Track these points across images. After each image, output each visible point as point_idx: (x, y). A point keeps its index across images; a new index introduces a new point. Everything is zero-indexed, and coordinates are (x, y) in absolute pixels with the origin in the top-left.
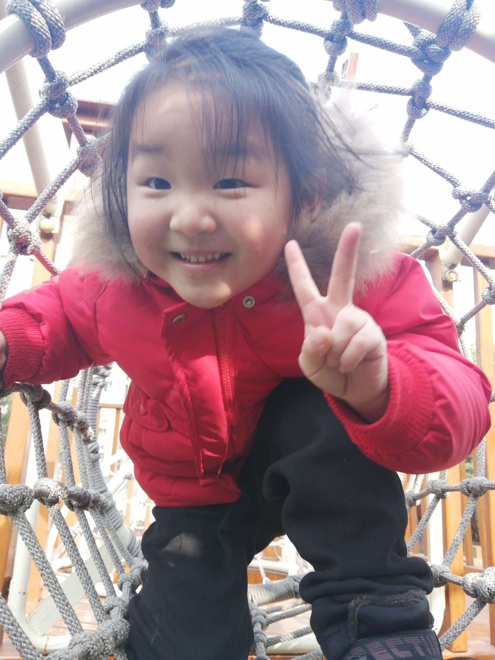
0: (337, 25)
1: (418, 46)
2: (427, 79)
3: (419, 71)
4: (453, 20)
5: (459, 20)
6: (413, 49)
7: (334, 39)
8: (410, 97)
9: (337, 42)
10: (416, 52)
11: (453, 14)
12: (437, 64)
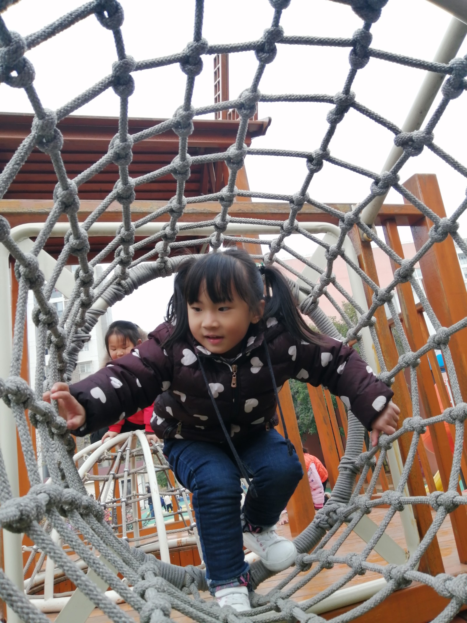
2: (367, 26)
3: (360, 19)
8: (352, 48)
12: (376, 10)
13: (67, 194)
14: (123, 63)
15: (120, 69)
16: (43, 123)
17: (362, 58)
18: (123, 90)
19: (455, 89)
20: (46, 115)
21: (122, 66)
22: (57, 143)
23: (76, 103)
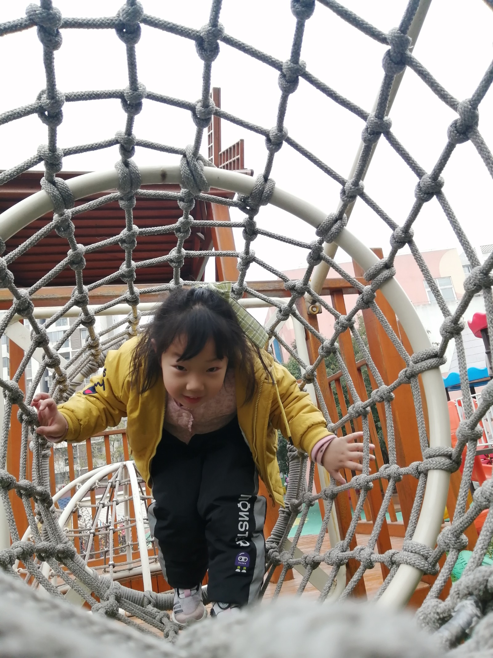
0: (185, 193)
1: (241, 200)
2: (251, 218)
3: (244, 214)
4: (257, 192)
5: (262, 192)
6: (238, 203)
7: (185, 200)
8: (243, 228)
9: (187, 203)
10: (240, 204)
11: (256, 188)
12: (255, 210)
13: (39, 336)
14: (75, 254)
15: (73, 257)
16: (20, 302)
17: (251, 236)
18: (76, 267)
19: (314, 260)
20: (21, 296)
21: (74, 255)
22: (30, 311)
23: (43, 283)
